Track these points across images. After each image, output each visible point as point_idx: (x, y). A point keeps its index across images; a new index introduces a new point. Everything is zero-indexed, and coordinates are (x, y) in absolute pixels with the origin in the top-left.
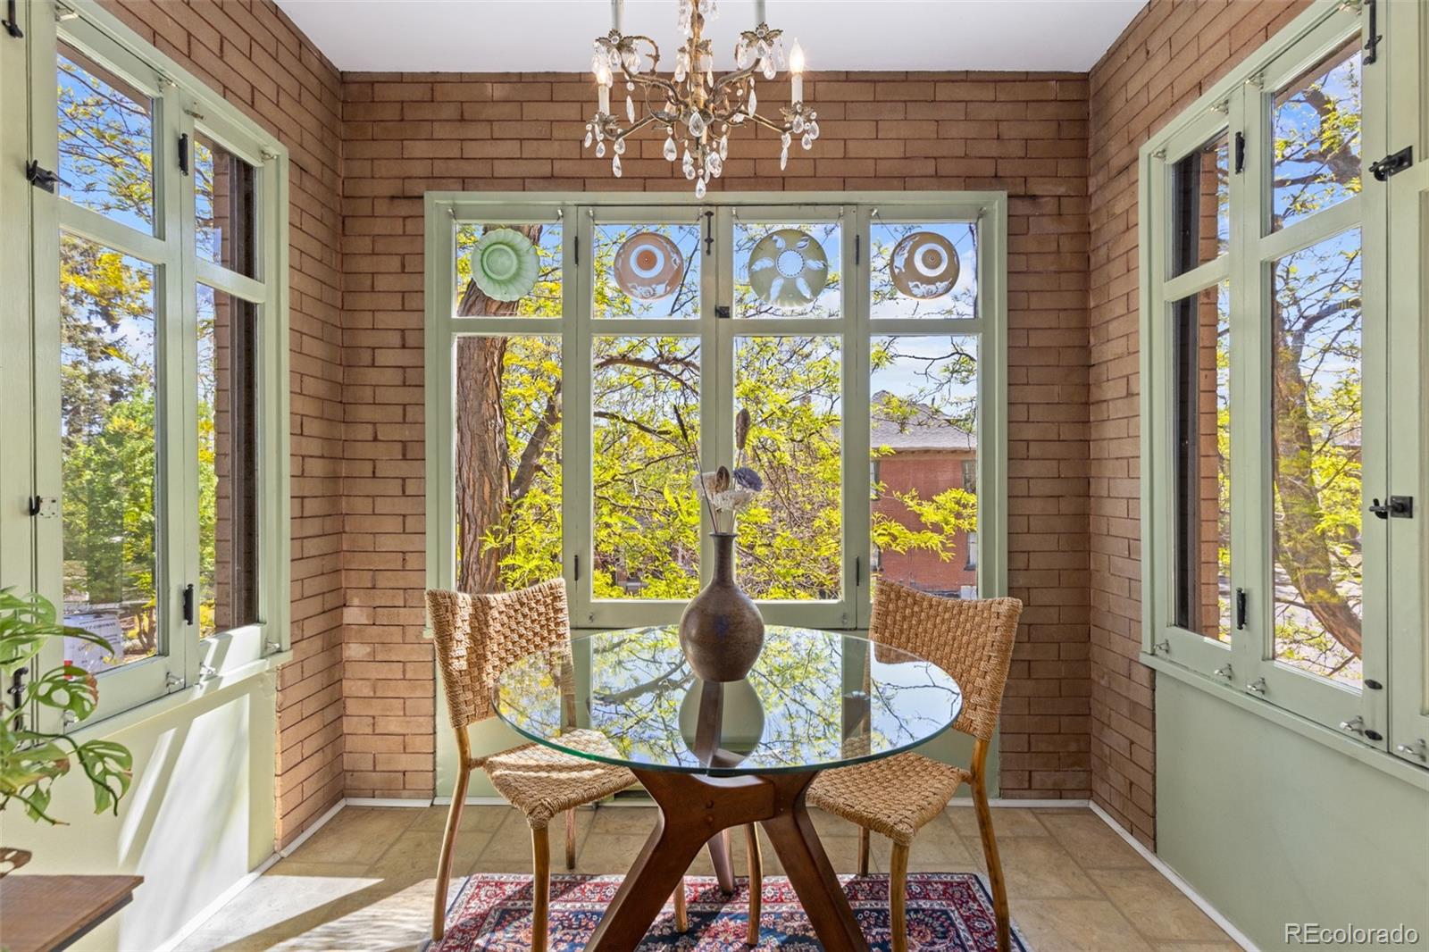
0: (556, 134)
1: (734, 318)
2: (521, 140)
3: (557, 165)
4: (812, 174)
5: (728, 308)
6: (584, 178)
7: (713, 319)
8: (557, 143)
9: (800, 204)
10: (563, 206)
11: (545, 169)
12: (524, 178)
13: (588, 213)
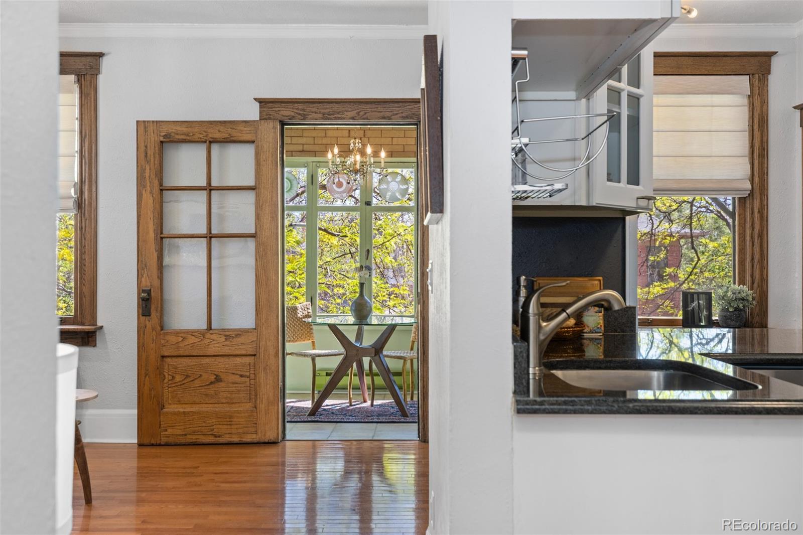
0: (304, 135)
1: (373, 205)
2: (291, 137)
3: (305, 146)
4: (403, 150)
5: (370, 202)
6: (315, 152)
7: (364, 206)
8: (305, 138)
9: (398, 162)
10: (307, 163)
11: (300, 148)
12: (292, 151)
13: (317, 165)
